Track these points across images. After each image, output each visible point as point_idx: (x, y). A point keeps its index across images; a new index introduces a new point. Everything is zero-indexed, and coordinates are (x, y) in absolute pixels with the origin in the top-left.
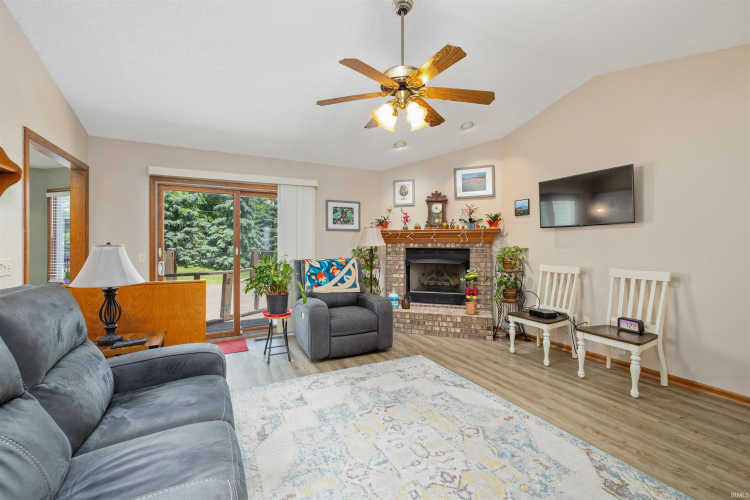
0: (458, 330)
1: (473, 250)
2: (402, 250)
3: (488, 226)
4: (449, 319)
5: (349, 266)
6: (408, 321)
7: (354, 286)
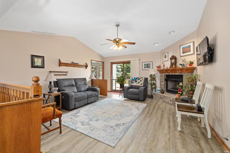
0: (171, 103)
1: (184, 75)
2: (164, 75)
3: (188, 66)
4: (169, 98)
5: (141, 79)
6: (159, 97)
7: (142, 84)
